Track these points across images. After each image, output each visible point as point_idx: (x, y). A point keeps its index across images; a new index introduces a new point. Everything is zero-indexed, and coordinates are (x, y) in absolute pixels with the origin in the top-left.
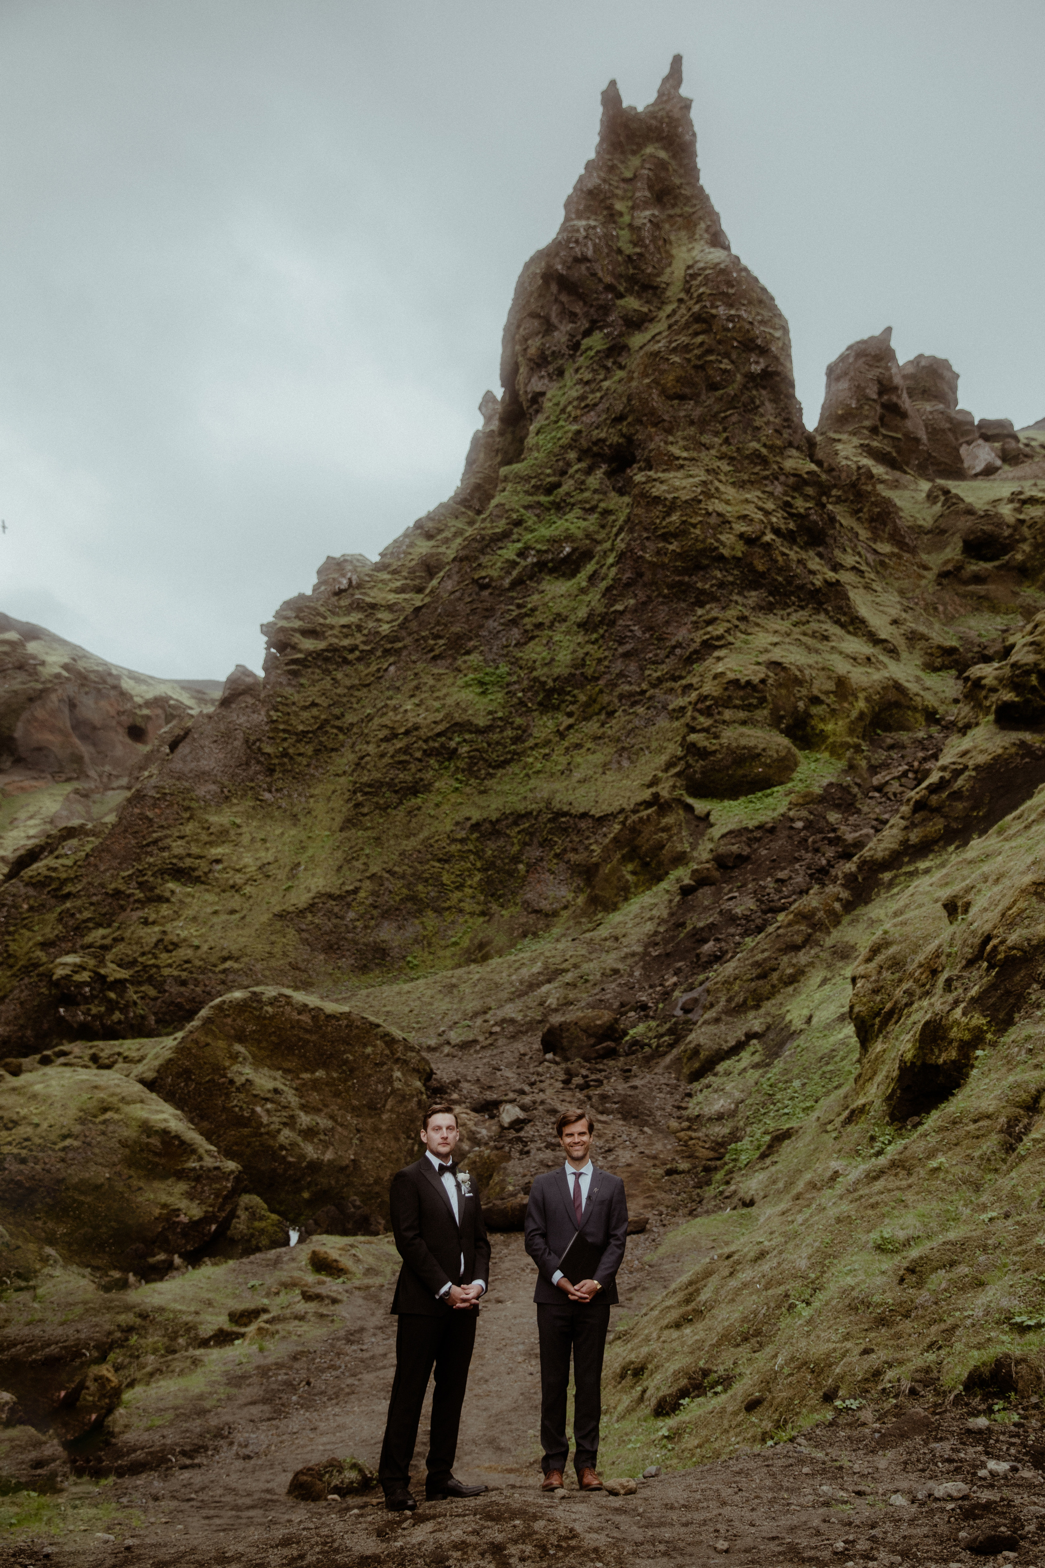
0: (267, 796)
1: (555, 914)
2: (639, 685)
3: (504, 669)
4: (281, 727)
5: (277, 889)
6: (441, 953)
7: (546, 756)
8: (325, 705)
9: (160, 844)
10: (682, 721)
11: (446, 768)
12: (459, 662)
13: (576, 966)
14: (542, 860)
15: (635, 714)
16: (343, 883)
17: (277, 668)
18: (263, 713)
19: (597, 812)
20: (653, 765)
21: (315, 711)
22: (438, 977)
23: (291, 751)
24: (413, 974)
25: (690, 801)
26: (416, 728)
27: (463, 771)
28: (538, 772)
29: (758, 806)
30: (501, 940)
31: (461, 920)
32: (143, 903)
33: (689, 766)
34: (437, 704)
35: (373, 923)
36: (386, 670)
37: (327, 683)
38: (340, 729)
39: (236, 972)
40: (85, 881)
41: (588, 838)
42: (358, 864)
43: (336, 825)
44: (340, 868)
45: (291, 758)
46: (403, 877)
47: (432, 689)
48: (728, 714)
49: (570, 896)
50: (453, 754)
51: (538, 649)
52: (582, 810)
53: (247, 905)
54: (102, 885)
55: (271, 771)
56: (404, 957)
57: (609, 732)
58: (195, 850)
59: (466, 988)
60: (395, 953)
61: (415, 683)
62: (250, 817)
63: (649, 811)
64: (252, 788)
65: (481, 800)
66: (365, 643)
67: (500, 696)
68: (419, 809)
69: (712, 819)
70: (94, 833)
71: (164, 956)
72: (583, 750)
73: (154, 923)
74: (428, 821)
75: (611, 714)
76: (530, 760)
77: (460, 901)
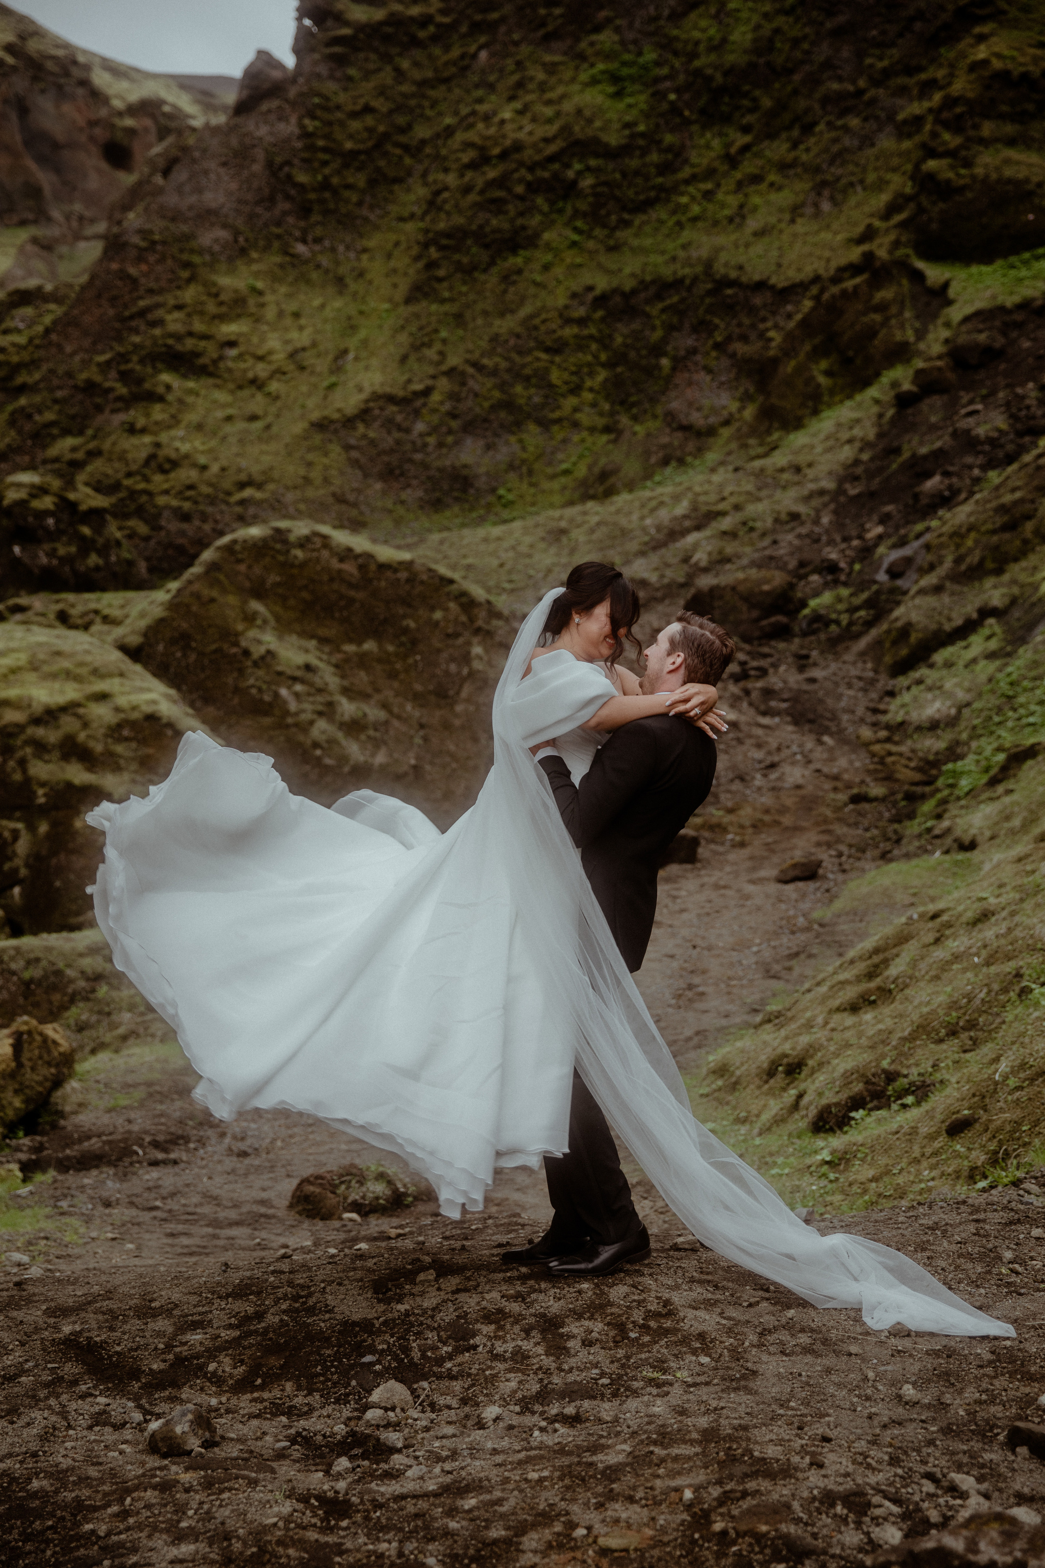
0: (301, 248)
1: (711, 432)
2: (854, 82)
3: (650, 55)
4: (321, 143)
5: (315, 386)
6: (546, 485)
7: (708, 195)
8: (384, 110)
9: (150, 317)
10: (918, 139)
11: (560, 211)
12: (583, 45)
13: (737, 507)
14: (694, 351)
15: (846, 129)
16: (409, 381)
17: (313, 50)
18: (293, 120)
19: (779, 281)
20: (867, 209)
21: (369, 120)
22: (541, 519)
23: (335, 181)
24: (506, 514)
25: (920, 265)
26: (518, 147)
27: (585, 215)
28: (695, 219)
29: (1024, 273)
30: (631, 468)
31: (576, 438)
32: (127, 402)
33: (921, 210)
34: (549, 111)
35: (450, 439)
36: (474, 56)
37: (386, 76)
38: (406, 148)
39: (259, 503)
40: (45, 367)
41: (764, 320)
42: (431, 353)
43: (400, 294)
44: (404, 359)
45: (335, 192)
46: (494, 372)
47: (543, 87)
48: (987, 129)
49: (734, 406)
50: (570, 189)
51: (703, 23)
52: (757, 277)
53: (273, 409)
54: (70, 375)
55: (305, 211)
56: (494, 490)
57: (804, 157)
58: (199, 326)
59: (579, 535)
60: (482, 483)
61: (516, 77)
62: (276, 279)
63: (858, 280)
64: (278, 237)
65: (609, 261)
66: (443, 12)
67: (641, 100)
68: (519, 272)
69: (951, 293)
70: (55, 298)
71: (158, 478)
72: (763, 186)
73: (143, 431)
74: (532, 290)
75: (808, 129)
76: (684, 200)
77: (576, 410)
